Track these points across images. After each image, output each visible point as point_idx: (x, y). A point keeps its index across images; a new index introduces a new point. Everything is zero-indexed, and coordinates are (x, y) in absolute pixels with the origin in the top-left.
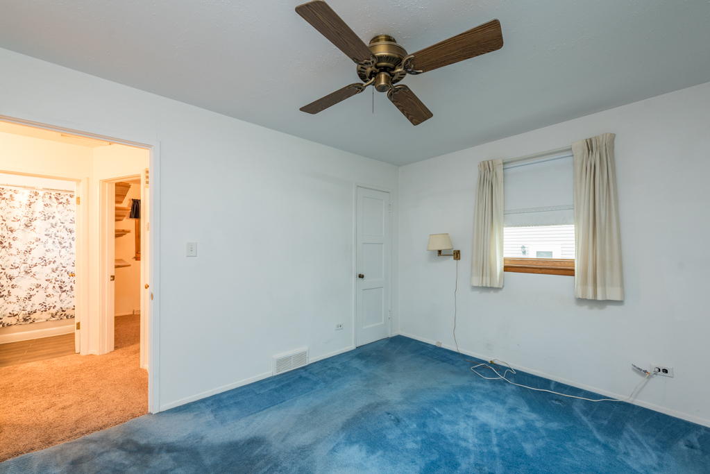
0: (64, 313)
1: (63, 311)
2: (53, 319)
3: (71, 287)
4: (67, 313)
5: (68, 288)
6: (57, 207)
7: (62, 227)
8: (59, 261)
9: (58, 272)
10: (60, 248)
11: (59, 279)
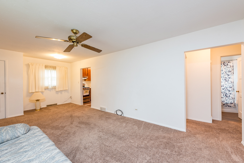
0: (227, 105)
1: (227, 104)
2: (224, 106)
3: (229, 95)
4: (228, 104)
5: (228, 96)
6: (224, 67)
7: (226, 74)
8: (225, 86)
9: (225, 90)
10: (225, 81)
11: (225, 92)
